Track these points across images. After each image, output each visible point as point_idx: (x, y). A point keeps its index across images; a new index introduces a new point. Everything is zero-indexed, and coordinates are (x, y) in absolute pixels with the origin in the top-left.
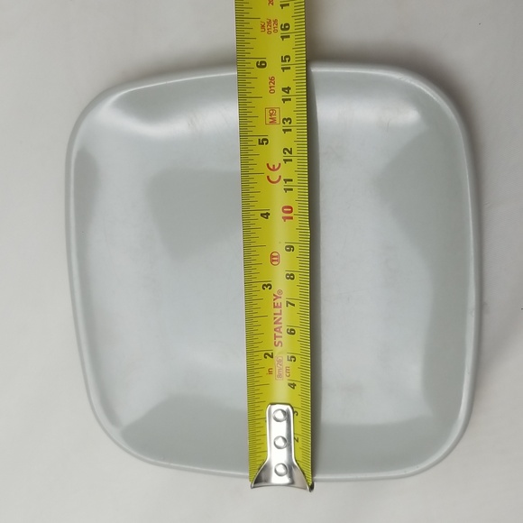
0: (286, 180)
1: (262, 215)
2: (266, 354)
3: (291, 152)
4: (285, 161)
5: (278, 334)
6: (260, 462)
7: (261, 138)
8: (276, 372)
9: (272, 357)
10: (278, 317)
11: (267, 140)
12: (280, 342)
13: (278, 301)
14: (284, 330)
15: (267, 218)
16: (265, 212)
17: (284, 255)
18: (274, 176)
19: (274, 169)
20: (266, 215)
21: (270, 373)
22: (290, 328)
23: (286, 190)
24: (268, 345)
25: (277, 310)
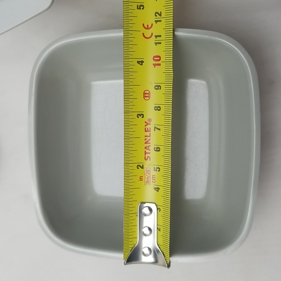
0: (156, 37)
1: (138, 62)
2: (138, 166)
3: (160, 15)
4: (156, 21)
5: (147, 151)
6: (132, 246)
7: (139, 4)
8: (145, 179)
9: (142, 167)
10: (148, 138)
11: (143, 6)
12: (148, 157)
13: (148, 127)
14: (152, 148)
15: (142, 65)
16: (140, 60)
17: (153, 92)
18: (148, 33)
19: (148, 28)
20: (141, 63)
21: (141, 179)
22: (156, 146)
23: (156, 44)
24: (140, 159)
25: (147, 134)
